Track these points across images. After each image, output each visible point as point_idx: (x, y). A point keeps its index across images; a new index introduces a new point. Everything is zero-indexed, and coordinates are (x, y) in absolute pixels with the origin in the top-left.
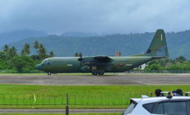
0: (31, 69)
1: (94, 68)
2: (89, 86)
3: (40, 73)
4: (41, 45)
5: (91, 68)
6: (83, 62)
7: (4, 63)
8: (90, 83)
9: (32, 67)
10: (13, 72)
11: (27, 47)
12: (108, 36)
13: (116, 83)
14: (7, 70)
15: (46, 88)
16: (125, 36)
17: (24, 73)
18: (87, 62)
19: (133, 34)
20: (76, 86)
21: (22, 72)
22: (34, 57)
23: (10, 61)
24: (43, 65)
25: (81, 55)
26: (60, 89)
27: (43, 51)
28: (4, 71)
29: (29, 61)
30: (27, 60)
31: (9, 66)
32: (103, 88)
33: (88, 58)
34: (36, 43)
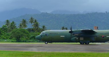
0: (27, 39)
1: (82, 39)
2: (73, 53)
3: (34, 42)
4: (35, 20)
5: (79, 39)
6: (73, 34)
7: (6, 34)
8: (74, 50)
9: (28, 37)
10: (12, 42)
11: (24, 21)
12: (88, 13)
13: (94, 51)
14: (8, 40)
15: (39, 54)
16: (102, 14)
17: (22, 42)
18: (77, 34)
19: (108, 12)
20: (63, 53)
21: (20, 42)
22: (30, 30)
23: (11, 32)
24: (42, 36)
25: (71, 29)
26: (50, 55)
27: (37, 25)
28: (6, 40)
29: (26, 33)
30: (24, 32)
31: (10, 37)
32: (84, 55)
33: (76, 31)
34: (32, 18)
